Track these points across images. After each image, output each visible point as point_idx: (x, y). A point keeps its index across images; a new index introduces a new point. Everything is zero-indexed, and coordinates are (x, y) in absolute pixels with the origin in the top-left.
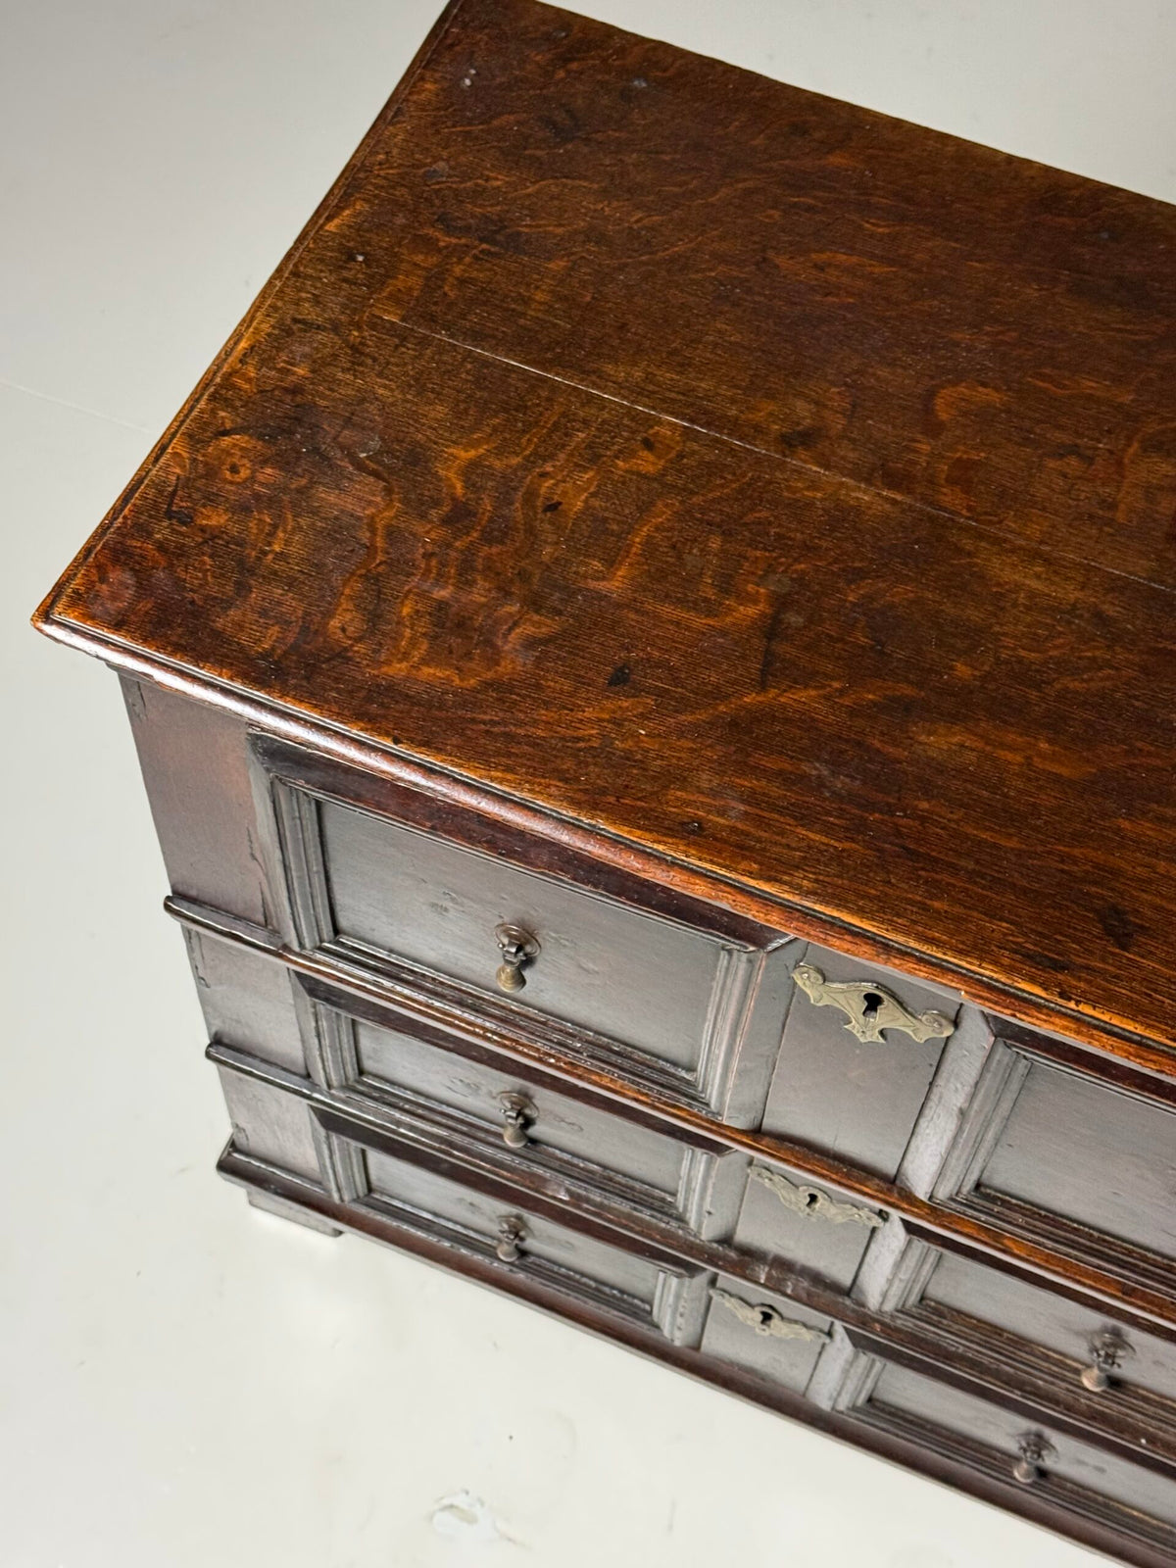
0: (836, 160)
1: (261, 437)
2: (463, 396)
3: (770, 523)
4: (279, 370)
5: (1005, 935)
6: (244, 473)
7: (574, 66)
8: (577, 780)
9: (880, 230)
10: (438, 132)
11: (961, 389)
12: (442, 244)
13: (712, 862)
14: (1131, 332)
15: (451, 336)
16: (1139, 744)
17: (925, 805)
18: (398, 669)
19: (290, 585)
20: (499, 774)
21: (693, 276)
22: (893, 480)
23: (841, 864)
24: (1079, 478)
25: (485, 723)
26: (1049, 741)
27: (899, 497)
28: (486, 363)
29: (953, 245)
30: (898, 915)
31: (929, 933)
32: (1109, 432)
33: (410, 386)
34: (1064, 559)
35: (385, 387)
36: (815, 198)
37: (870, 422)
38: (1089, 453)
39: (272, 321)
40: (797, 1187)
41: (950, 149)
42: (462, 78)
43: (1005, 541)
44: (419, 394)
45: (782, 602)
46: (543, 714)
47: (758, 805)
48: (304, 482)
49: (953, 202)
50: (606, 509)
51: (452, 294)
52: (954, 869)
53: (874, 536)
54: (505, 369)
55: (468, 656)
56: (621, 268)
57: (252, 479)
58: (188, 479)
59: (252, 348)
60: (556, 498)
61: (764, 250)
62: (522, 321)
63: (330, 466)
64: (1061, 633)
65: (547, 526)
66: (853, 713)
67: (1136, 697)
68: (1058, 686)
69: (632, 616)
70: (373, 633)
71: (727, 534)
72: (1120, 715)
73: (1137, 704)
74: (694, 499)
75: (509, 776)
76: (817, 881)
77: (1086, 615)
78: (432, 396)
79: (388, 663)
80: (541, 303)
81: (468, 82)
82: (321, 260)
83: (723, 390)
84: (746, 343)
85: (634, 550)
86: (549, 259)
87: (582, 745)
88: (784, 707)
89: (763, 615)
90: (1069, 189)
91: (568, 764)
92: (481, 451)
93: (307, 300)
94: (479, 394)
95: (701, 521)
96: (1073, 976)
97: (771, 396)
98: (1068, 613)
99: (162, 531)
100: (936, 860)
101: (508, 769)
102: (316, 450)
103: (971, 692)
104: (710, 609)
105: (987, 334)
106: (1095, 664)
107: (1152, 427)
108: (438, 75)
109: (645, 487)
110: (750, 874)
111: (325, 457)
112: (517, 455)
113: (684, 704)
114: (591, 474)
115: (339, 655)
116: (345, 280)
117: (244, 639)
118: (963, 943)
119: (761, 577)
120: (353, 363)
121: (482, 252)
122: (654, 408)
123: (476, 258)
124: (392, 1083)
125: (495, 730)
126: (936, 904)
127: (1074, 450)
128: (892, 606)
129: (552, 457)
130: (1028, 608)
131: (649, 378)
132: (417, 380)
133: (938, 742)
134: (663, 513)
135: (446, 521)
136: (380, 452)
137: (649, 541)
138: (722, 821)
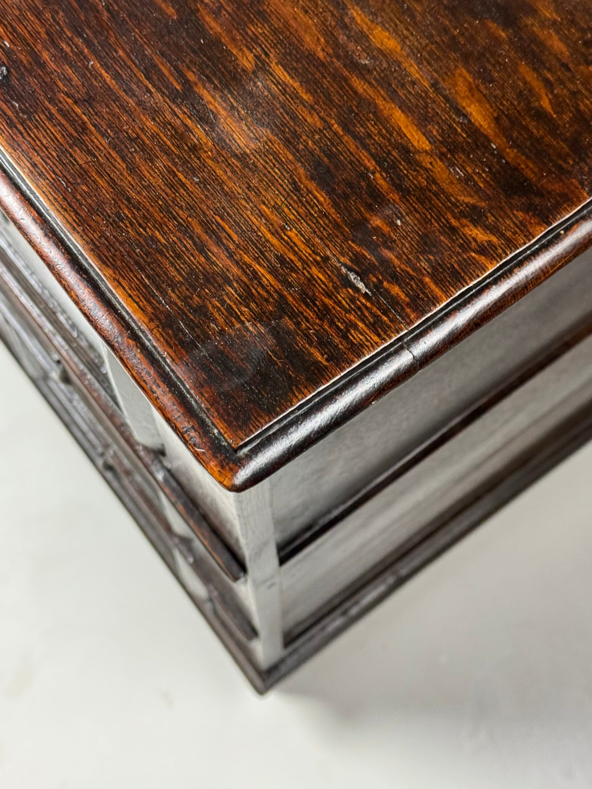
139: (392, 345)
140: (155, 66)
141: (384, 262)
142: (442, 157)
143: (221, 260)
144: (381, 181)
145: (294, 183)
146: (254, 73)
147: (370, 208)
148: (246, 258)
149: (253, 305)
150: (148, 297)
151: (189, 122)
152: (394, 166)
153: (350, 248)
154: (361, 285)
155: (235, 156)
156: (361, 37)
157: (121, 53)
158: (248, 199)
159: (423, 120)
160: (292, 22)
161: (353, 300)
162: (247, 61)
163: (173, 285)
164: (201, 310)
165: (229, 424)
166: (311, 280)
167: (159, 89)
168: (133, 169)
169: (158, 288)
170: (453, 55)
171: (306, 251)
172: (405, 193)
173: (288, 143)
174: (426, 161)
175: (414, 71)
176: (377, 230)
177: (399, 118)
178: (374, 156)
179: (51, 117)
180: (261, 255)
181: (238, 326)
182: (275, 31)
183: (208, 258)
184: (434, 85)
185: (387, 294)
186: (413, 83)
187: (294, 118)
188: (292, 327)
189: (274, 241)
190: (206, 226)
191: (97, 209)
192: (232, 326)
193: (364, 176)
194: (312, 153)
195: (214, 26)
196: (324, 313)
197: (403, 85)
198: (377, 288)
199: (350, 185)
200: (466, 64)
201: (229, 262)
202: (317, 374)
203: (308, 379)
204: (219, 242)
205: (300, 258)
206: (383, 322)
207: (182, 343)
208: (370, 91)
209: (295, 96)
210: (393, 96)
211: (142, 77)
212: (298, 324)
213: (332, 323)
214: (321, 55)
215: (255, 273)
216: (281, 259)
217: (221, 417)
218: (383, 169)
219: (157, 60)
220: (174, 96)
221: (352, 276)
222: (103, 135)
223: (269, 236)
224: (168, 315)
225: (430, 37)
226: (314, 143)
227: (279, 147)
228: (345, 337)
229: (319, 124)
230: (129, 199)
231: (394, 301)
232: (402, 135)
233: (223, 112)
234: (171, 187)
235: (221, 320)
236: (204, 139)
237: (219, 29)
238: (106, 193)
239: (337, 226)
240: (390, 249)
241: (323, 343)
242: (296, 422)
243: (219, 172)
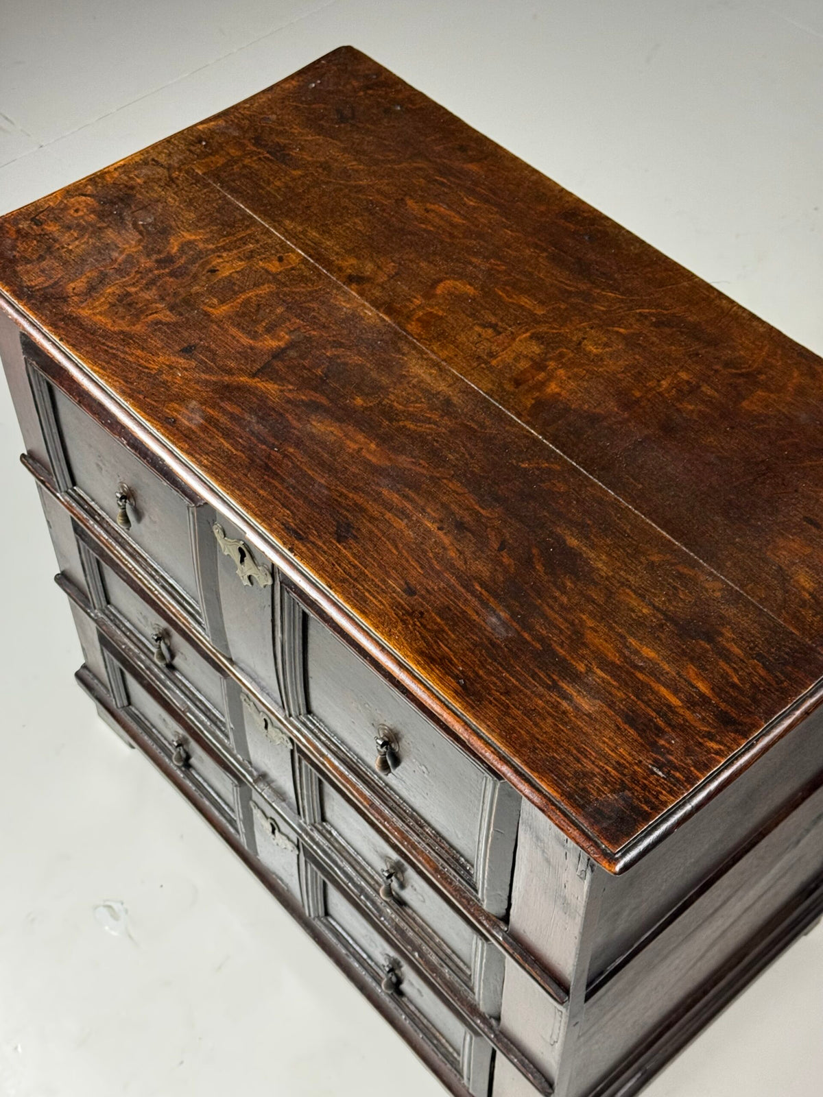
0: (473, 167)
1: (99, 202)
2: (207, 213)
3: (314, 310)
4: (130, 178)
5: (284, 516)
6: (80, 213)
7: (370, 92)
8: (132, 383)
9: (471, 203)
10: (283, 102)
11: (457, 283)
12: (248, 148)
13: (168, 438)
14: (566, 284)
15: (221, 187)
16: (421, 461)
17: (291, 450)
18: (85, 313)
19: (64, 264)
20: (97, 369)
21: (360, 196)
22: (390, 311)
23: (229, 460)
24: (488, 339)
25: (108, 346)
26: (377, 445)
27: (387, 318)
28: (229, 203)
29: (504, 220)
30: (239, 490)
31: (247, 502)
32: (519, 324)
33: (185, 201)
34: (450, 371)
35: (173, 198)
36: (448, 180)
37: (399, 283)
38: (501, 330)
39: (142, 157)
40: (259, 712)
41: (534, 178)
42: (312, 83)
43: (426, 353)
44: (187, 206)
45: (292, 345)
46: (139, 352)
47: (210, 423)
48: (105, 225)
49: (518, 201)
50: (238, 280)
51: (235, 171)
52: (283, 480)
53: (361, 331)
54: (237, 209)
55: (123, 318)
56: (327, 183)
57: (82, 217)
58: (53, 208)
59: (124, 165)
60: (218, 268)
61: (405, 195)
62: (260, 191)
63: (121, 223)
64: (422, 402)
65: (204, 278)
66: (289, 401)
67: (437, 441)
68: (401, 423)
69: (215, 327)
70: (86, 295)
71: (289, 309)
72: (422, 446)
73: (435, 444)
74: (285, 289)
75: (101, 371)
76: (211, 462)
77: (441, 398)
78: (192, 208)
79: (83, 308)
80: (275, 186)
81: (313, 85)
82: (184, 139)
83: (337, 248)
84: (364, 232)
85: (238, 301)
86: (295, 170)
87: (146, 370)
88: (257, 388)
89: (279, 347)
90: (584, 212)
91: (133, 376)
92: (198, 238)
93: (166, 153)
94: (215, 214)
95: (281, 299)
96: (303, 543)
97: (358, 258)
98: (433, 395)
99: (24, 225)
100: (278, 474)
101: (103, 368)
102: (120, 215)
103: (355, 412)
104: (255, 335)
105: (490, 263)
106: (429, 420)
107: (543, 329)
108: (301, 79)
109: (264, 277)
110: (181, 449)
111: (122, 219)
112: (213, 244)
113: (208, 370)
114: (243, 263)
115: (63, 298)
116: (190, 151)
117: (25, 278)
118: (261, 512)
119: (291, 331)
120: (166, 184)
121: (265, 157)
122: (295, 245)
123: (260, 159)
124: (120, 612)
125: (111, 351)
126: (261, 492)
127: (494, 326)
128: (346, 364)
129: (230, 250)
130: (414, 386)
131: (304, 232)
132: (190, 200)
133: (320, 426)
134: (265, 290)
135: (157, 261)
136: (149, 224)
137: (248, 300)
138: (186, 423)
139: (681, 801)
140: (536, 673)
141: (670, 761)
142: (688, 708)
143: (589, 766)
144: (660, 722)
145: (617, 726)
146: (586, 673)
147: (657, 735)
148: (601, 764)
149: (609, 786)
150: (558, 785)
151: (558, 699)
152: (665, 714)
153: (651, 756)
154: (660, 773)
155: (585, 715)
156: (637, 652)
157: (518, 668)
158: (596, 735)
159: (676, 692)
160: (600, 647)
161: (657, 780)
162: (581, 668)
163: (568, 778)
164: (584, 789)
165: (610, 843)
166: (635, 772)
167: (540, 685)
168: (536, 724)
169: (562, 780)
170: (685, 658)
171: (630, 759)
172: (673, 727)
173: (610, 706)
174: (681, 711)
175: (666, 667)
176: (663, 746)
177: (663, 691)
178: (654, 710)
179: (491, 702)
180: (608, 762)
181: (604, 796)
182: (593, 652)
183: (582, 765)
184: (678, 673)
185: (674, 776)
186: (667, 673)
187: (611, 694)
188: (630, 795)
189: (613, 754)
190: (578, 749)
191: (524, 745)
192: (601, 796)
193: (651, 720)
194: (623, 710)
195: (562, 652)
196: (645, 787)
197: (662, 675)
198: (668, 773)
199: (645, 725)
200: (693, 663)
201: (593, 766)
202: (647, 817)
203: (643, 819)
204: (586, 757)
205: (628, 762)
206: (675, 791)
207: (578, 805)
208: (646, 678)
209: (609, 683)
210: (658, 680)
211: (531, 679)
212: (633, 793)
213: (649, 792)
214: (618, 662)
215: (607, 770)
216: (618, 762)
217: (605, 839)
218: (660, 717)
219: (537, 670)
220: (549, 688)
221: (655, 769)
222: (518, 709)
223: (610, 752)
224: (569, 793)
225: (671, 650)
226: (624, 705)
227: (606, 709)
228: (657, 798)
229: (624, 696)
230: (538, 739)
231: (678, 780)
232: (667, 700)
233: (575, 694)
234: (557, 732)
235: (595, 794)
236: (568, 708)
237: (564, 653)
238: (527, 738)
239: (642, 745)
240: (672, 755)
241: (647, 802)
242: (641, 840)
243: (579, 723)
